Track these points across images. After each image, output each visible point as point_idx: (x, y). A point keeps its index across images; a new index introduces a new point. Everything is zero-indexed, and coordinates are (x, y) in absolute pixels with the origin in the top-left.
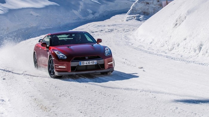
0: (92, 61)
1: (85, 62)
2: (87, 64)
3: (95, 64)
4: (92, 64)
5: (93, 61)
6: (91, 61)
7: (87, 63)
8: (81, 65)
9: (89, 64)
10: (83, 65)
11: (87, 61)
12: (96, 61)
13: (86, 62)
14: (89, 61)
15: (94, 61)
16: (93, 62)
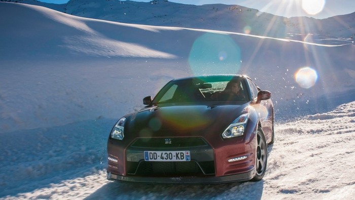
0: (178, 152)
1: (159, 153)
2: (164, 160)
3: (184, 160)
4: (178, 160)
5: (180, 152)
6: (174, 153)
7: (165, 156)
8: (150, 160)
9: (169, 160)
10: (153, 160)
11: (164, 152)
12: (189, 152)
13: (161, 152)
14: (168, 152)
15: (184, 152)
16: (179, 156)
